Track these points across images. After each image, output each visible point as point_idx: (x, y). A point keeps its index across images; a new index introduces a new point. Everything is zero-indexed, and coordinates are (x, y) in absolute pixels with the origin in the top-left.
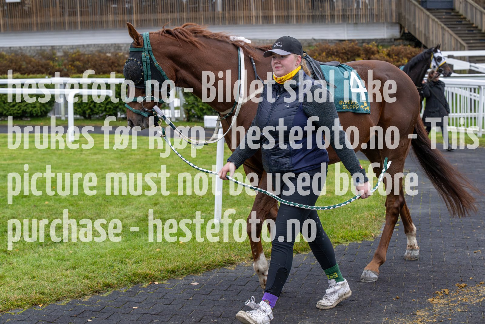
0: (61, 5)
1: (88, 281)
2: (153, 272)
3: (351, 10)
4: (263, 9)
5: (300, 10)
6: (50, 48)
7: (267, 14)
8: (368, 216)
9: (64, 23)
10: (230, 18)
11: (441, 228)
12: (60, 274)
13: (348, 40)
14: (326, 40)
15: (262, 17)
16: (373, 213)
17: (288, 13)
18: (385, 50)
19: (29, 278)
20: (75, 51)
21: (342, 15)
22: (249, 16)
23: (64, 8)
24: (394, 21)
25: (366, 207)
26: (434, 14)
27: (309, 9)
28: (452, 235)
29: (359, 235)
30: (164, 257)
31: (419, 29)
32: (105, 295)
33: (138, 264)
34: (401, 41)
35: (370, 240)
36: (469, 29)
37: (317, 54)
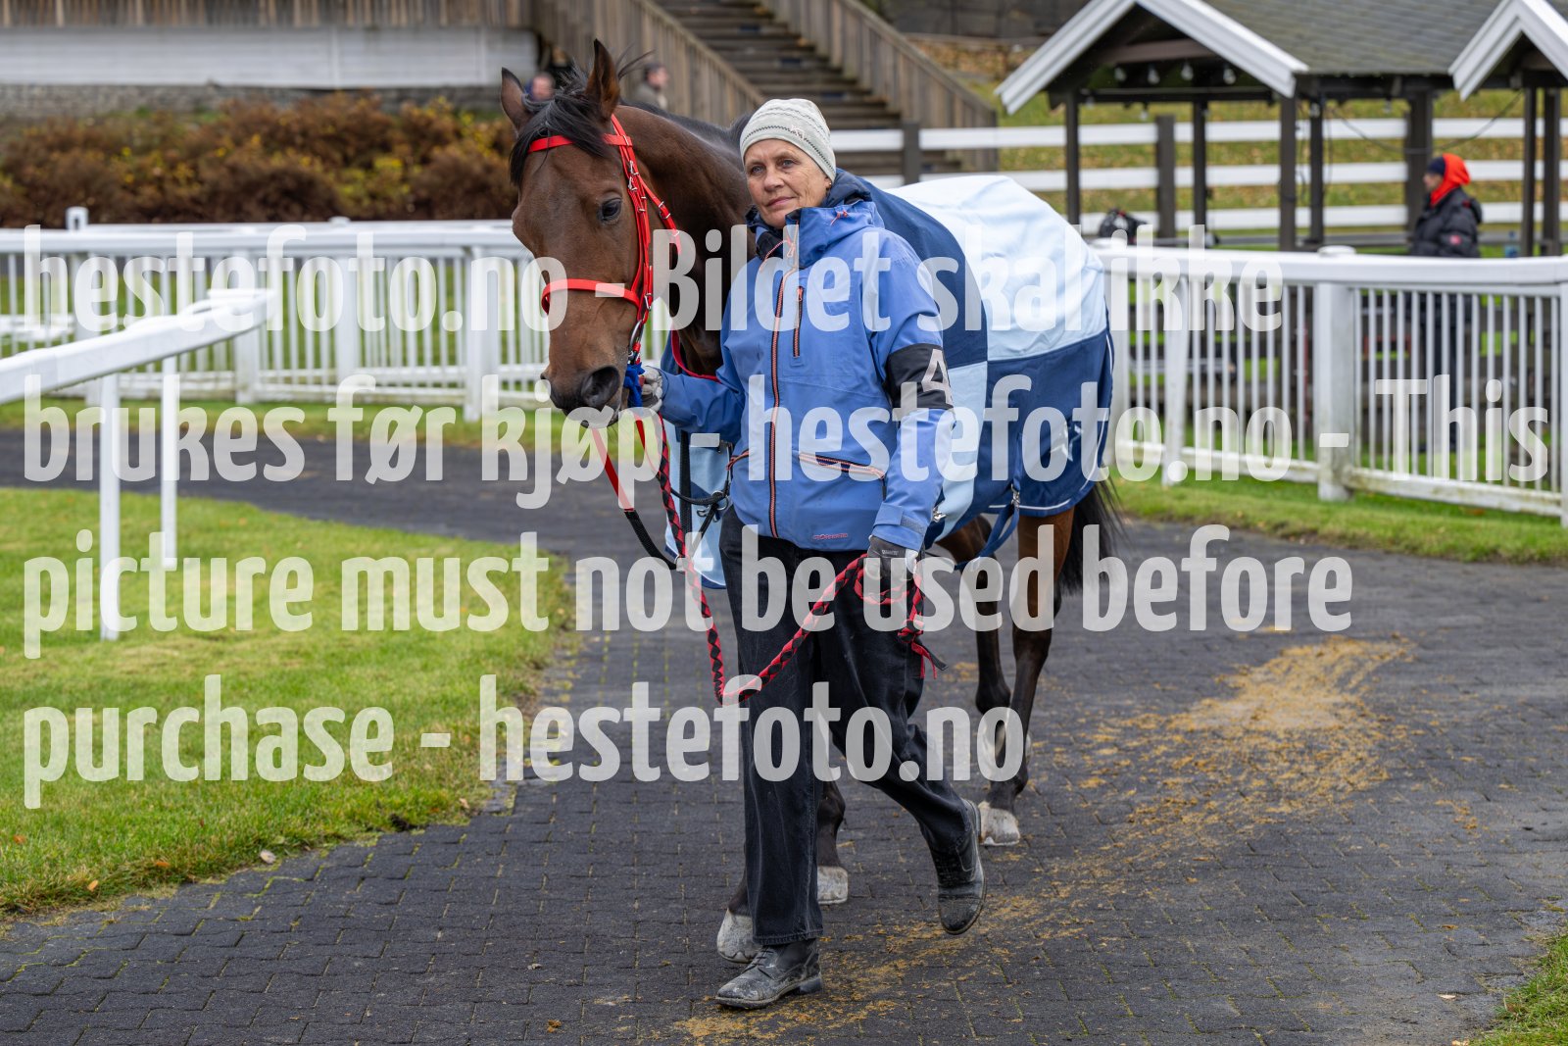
13: (347, 91)
14: (259, 89)
16: (463, 724)
18: (484, 126)
24: (514, 19)
29: (416, 802)
35: (454, 822)
36: (786, 54)
37: (227, 141)
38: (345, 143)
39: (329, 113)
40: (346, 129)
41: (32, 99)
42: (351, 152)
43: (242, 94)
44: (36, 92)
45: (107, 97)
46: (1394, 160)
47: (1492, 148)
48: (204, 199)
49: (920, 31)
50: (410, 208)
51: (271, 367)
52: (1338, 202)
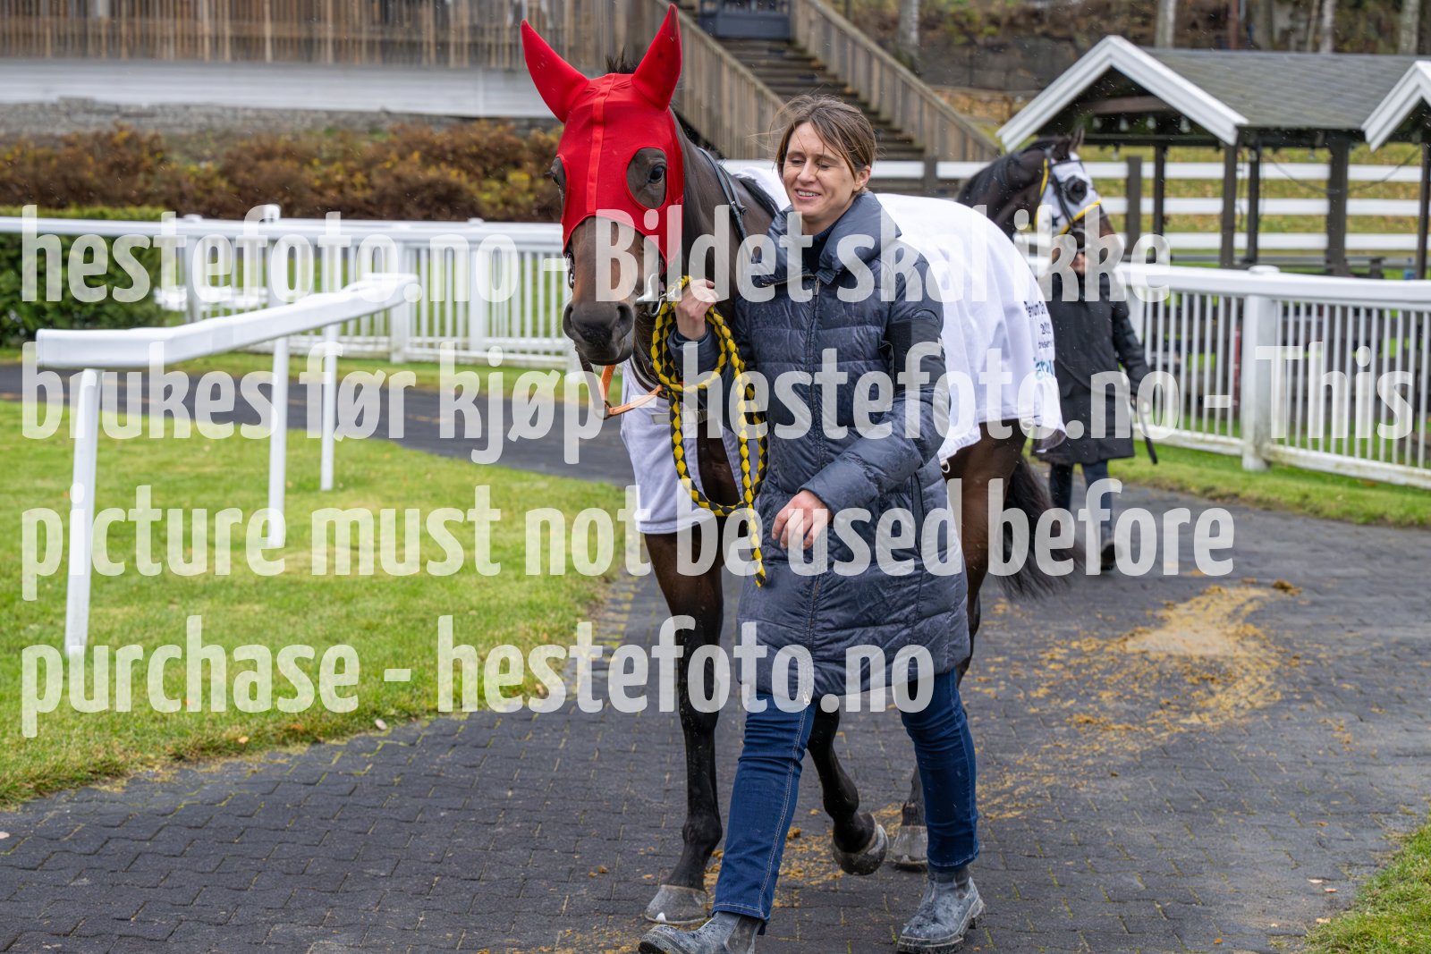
3: (497, 30)
4: (235, 16)
5: (347, 22)
7: (245, 33)
8: (528, 634)
10: (134, 38)
13: (489, 119)
14: (420, 116)
15: (231, 38)
16: (541, 625)
17: (310, 30)
21: (470, 45)
22: (192, 33)
25: (522, 607)
26: (736, 52)
27: (374, 22)
31: (692, 93)
37: (393, 156)
38: (486, 160)
39: (474, 136)
40: (487, 149)
41: (245, 118)
42: (490, 168)
43: (407, 120)
44: (249, 113)
45: (303, 119)
46: (1320, 197)
47: (1400, 189)
48: (375, 201)
49: (941, 83)
50: (535, 212)
51: (418, 334)
52: (1272, 229)
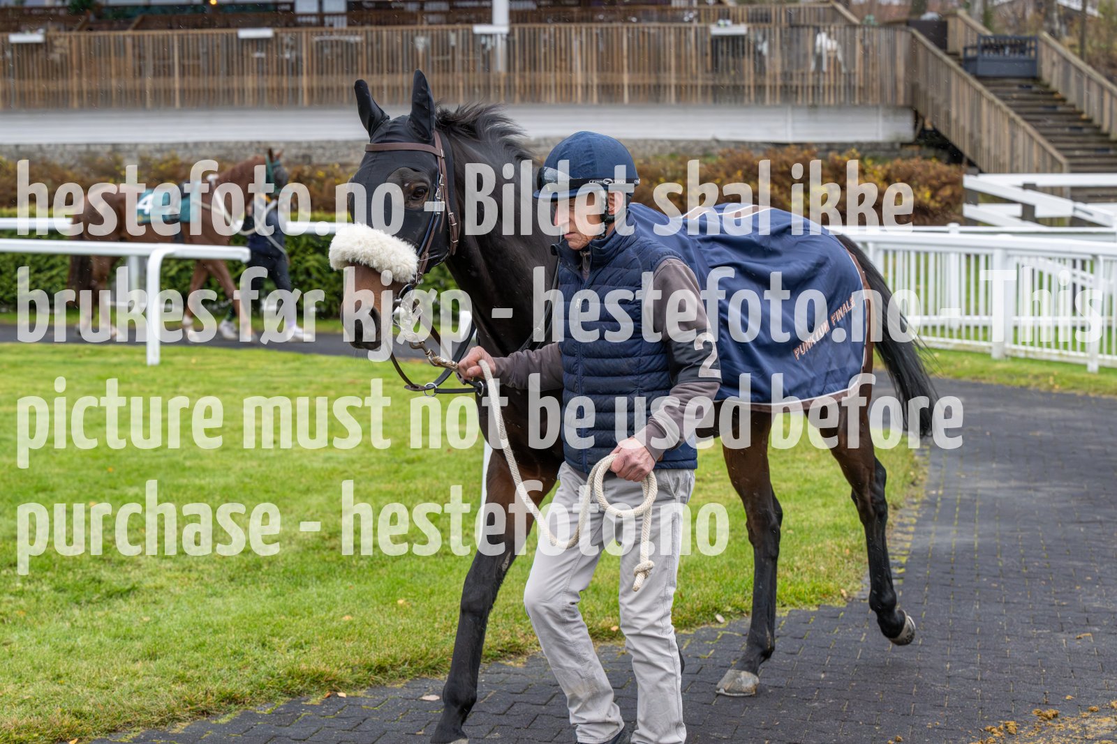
0: (137, 51)
1: (184, 687)
2: (335, 671)
3: (803, 74)
4: (602, 68)
5: (686, 72)
6: (109, 149)
7: (609, 82)
8: (834, 550)
9: (142, 92)
11: (1002, 579)
12: (119, 671)
13: (796, 144)
14: (743, 143)
15: (598, 86)
16: (844, 542)
17: (658, 78)
18: (879, 167)
19: (47, 678)
20: (166, 156)
21: (781, 87)
22: (568, 83)
23: (144, 58)
24: (901, 102)
26: (994, 88)
27: (707, 71)
28: (1026, 598)
29: (813, 591)
30: (360, 635)
31: (957, 121)
32: (223, 720)
33: (302, 651)
34: (916, 148)
35: (837, 604)
36: (1072, 124)
37: (722, 174)
39: (785, 158)
43: (732, 146)
45: (652, 147)
